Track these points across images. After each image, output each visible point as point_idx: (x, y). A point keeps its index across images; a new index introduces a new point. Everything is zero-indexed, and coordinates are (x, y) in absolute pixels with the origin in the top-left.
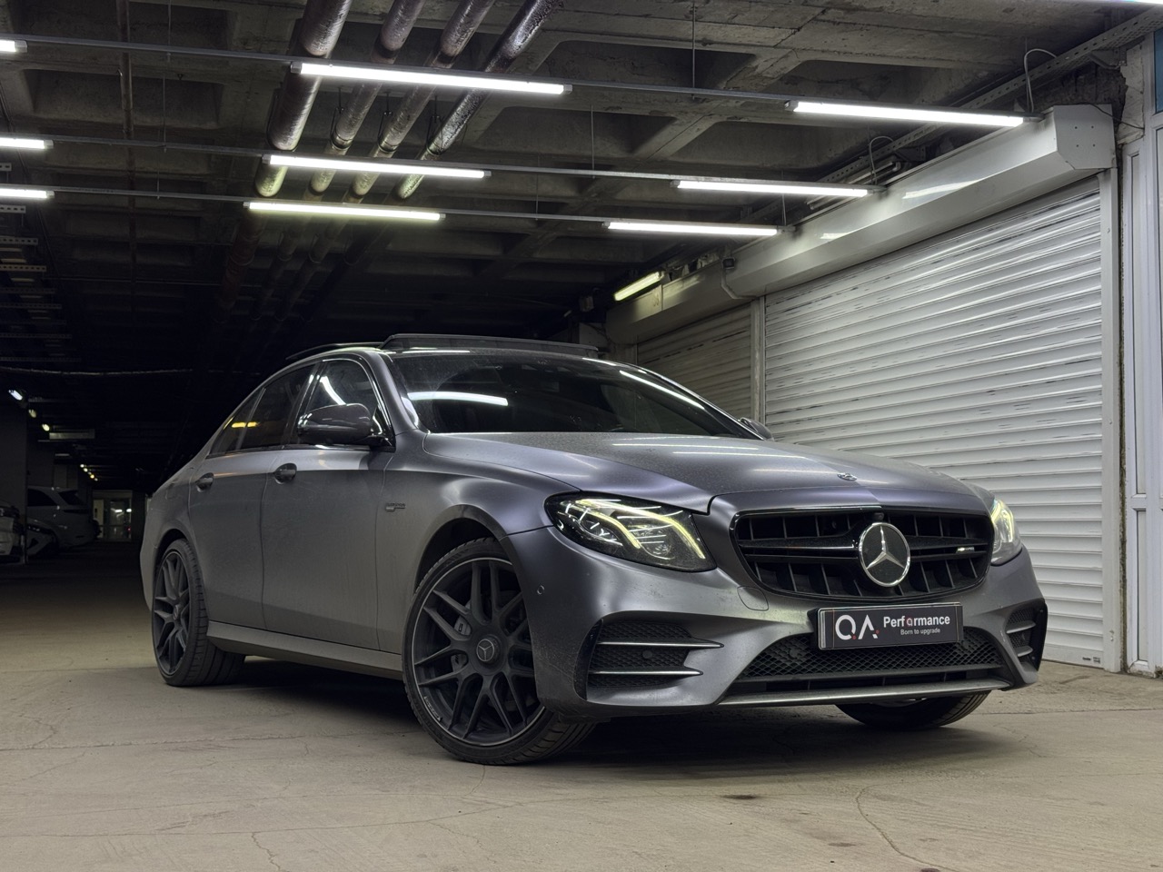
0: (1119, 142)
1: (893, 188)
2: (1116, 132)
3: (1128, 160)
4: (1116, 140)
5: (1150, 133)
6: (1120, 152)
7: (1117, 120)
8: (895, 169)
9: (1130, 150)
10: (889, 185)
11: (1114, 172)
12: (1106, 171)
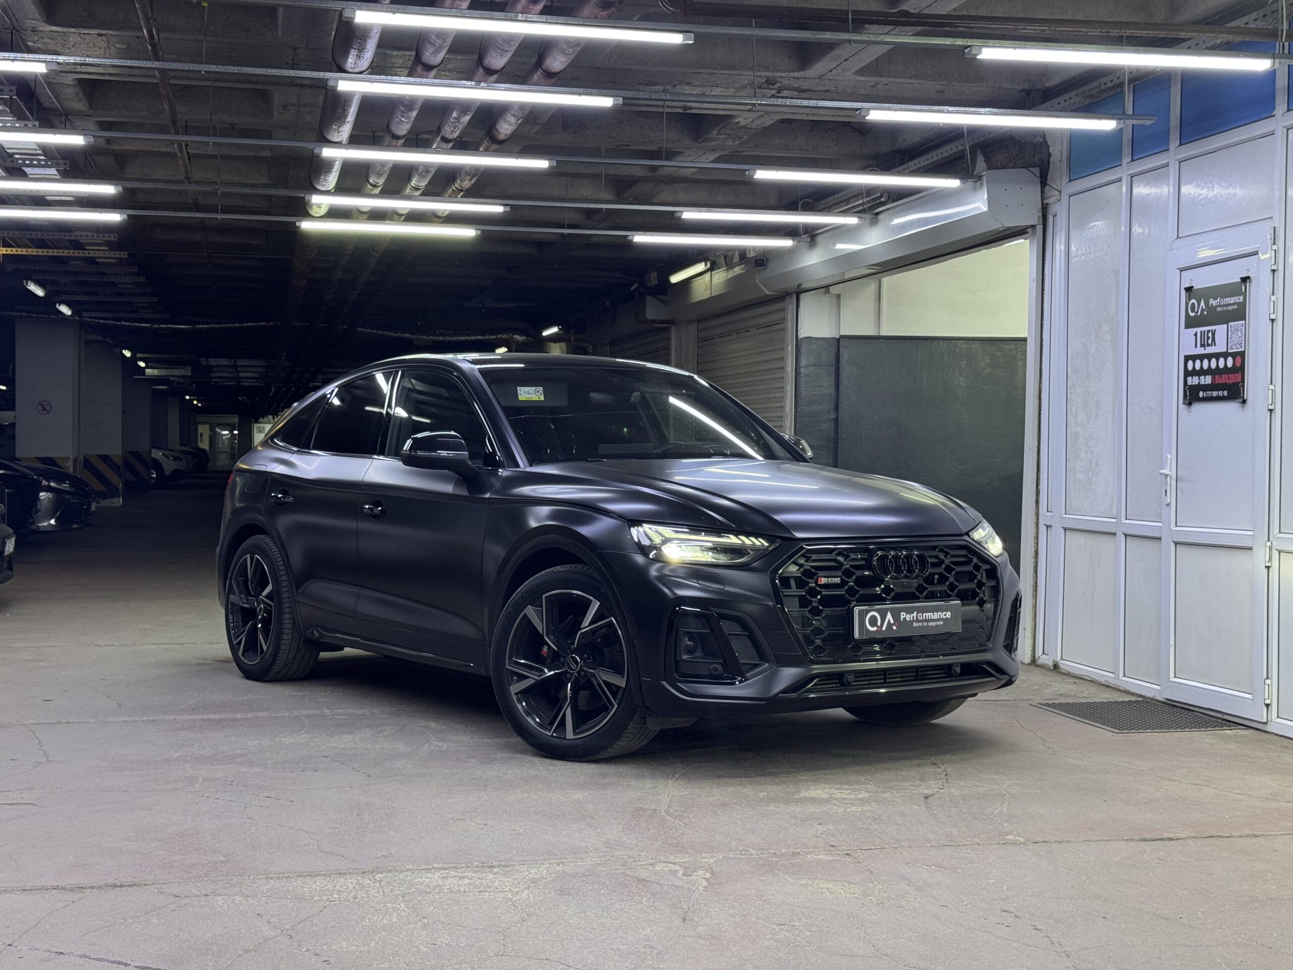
0: (1045, 202)
1: (881, 217)
2: (1042, 192)
3: (1050, 218)
4: (1043, 199)
5: (1064, 198)
6: (1045, 209)
7: (1044, 183)
8: (882, 200)
9: (1052, 210)
10: (877, 214)
11: (1040, 228)
12: (1033, 227)
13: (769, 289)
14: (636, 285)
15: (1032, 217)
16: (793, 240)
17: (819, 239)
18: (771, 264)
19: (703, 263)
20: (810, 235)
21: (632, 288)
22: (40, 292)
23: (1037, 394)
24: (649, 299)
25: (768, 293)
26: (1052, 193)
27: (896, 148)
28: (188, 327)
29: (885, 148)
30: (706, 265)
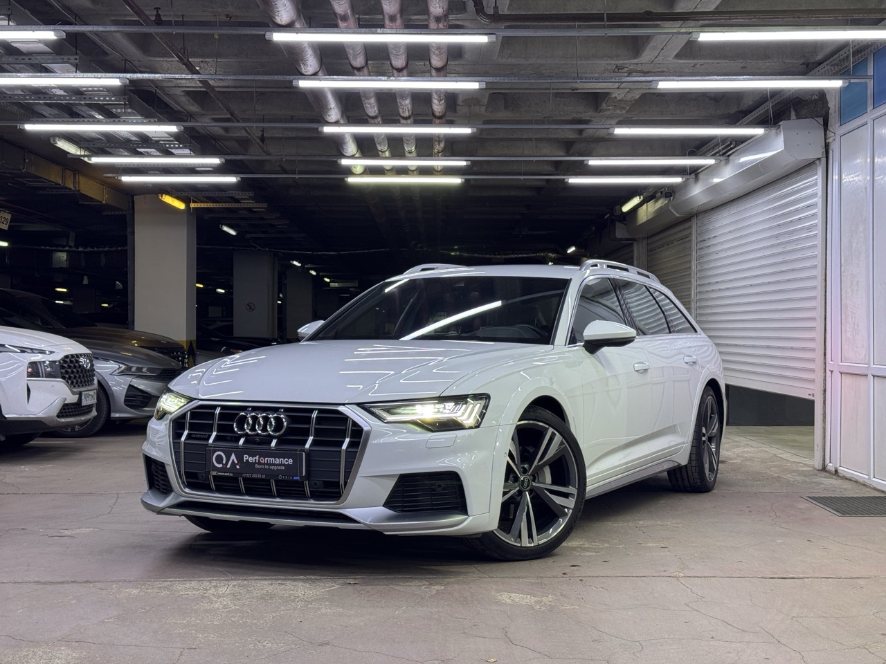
0: (827, 141)
1: (731, 158)
2: (825, 135)
3: (831, 152)
4: (825, 139)
5: (838, 138)
6: (827, 146)
7: (826, 129)
8: (732, 146)
9: (832, 146)
10: (729, 156)
11: (824, 160)
12: (819, 159)
13: (678, 213)
14: (608, 215)
15: (819, 153)
16: (682, 178)
17: (701, 176)
18: (677, 195)
19: (638, 197)
20: (694, 172)
21: (606, 217)
22: (233, 232)
23: (824, 277)
24: (618, 224)
25: (677, 215)
26: (830, 134)
27: (740, 109)
28: (334, 253)
29: (733, 110)
30: (640, 198)
